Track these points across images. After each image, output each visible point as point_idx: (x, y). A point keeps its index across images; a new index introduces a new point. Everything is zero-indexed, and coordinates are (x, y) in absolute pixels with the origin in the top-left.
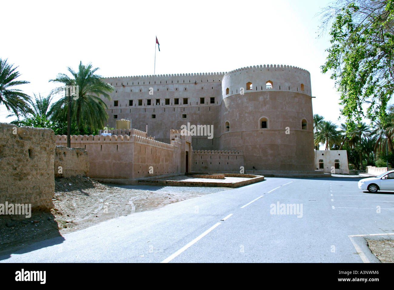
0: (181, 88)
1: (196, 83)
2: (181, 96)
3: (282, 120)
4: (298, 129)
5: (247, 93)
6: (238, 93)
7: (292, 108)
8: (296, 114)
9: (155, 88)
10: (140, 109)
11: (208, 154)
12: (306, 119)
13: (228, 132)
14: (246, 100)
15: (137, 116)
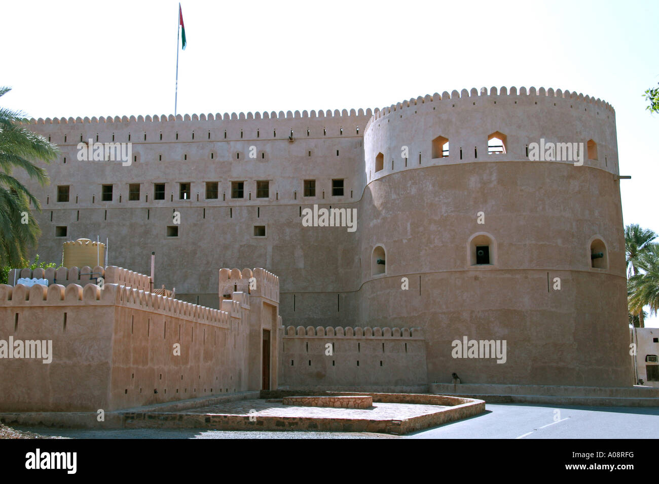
1: (291, 139)
2: (250, 173)
3: (534, 242)
4: (581, 268)
5: (434, 167)
6: (409, 167)
7: (562, 207)
8: (574, 224)
9: (178, 153)
10: (132, 211)
11: (325, 337)
12: (604, 241)
13: (382, 275)
14: (430, 186)
15: (125, 231)
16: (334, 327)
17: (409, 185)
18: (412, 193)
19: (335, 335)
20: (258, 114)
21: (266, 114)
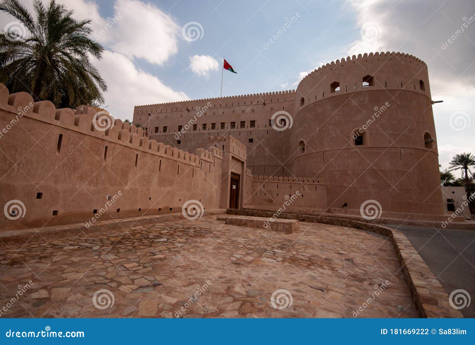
0: (248, 110)
1: (264, 104)
2: (247, 119)
3: (391, 132)
4: (419, 147)
5: (332, 97)
6: (318, 100)
7: (408, 114)
8: (415, 123)
9: (220, 111)
10: (204, 134)
11: (273, 181)
12: (430, 133)
13: (303, 154)
14: (329, 107)
15: (200, 142)
16: (278, 177)
17: (317, 108)
18: (320, 112)
19: (279, 180)
20: (251, 95)
21: (254, 94)
